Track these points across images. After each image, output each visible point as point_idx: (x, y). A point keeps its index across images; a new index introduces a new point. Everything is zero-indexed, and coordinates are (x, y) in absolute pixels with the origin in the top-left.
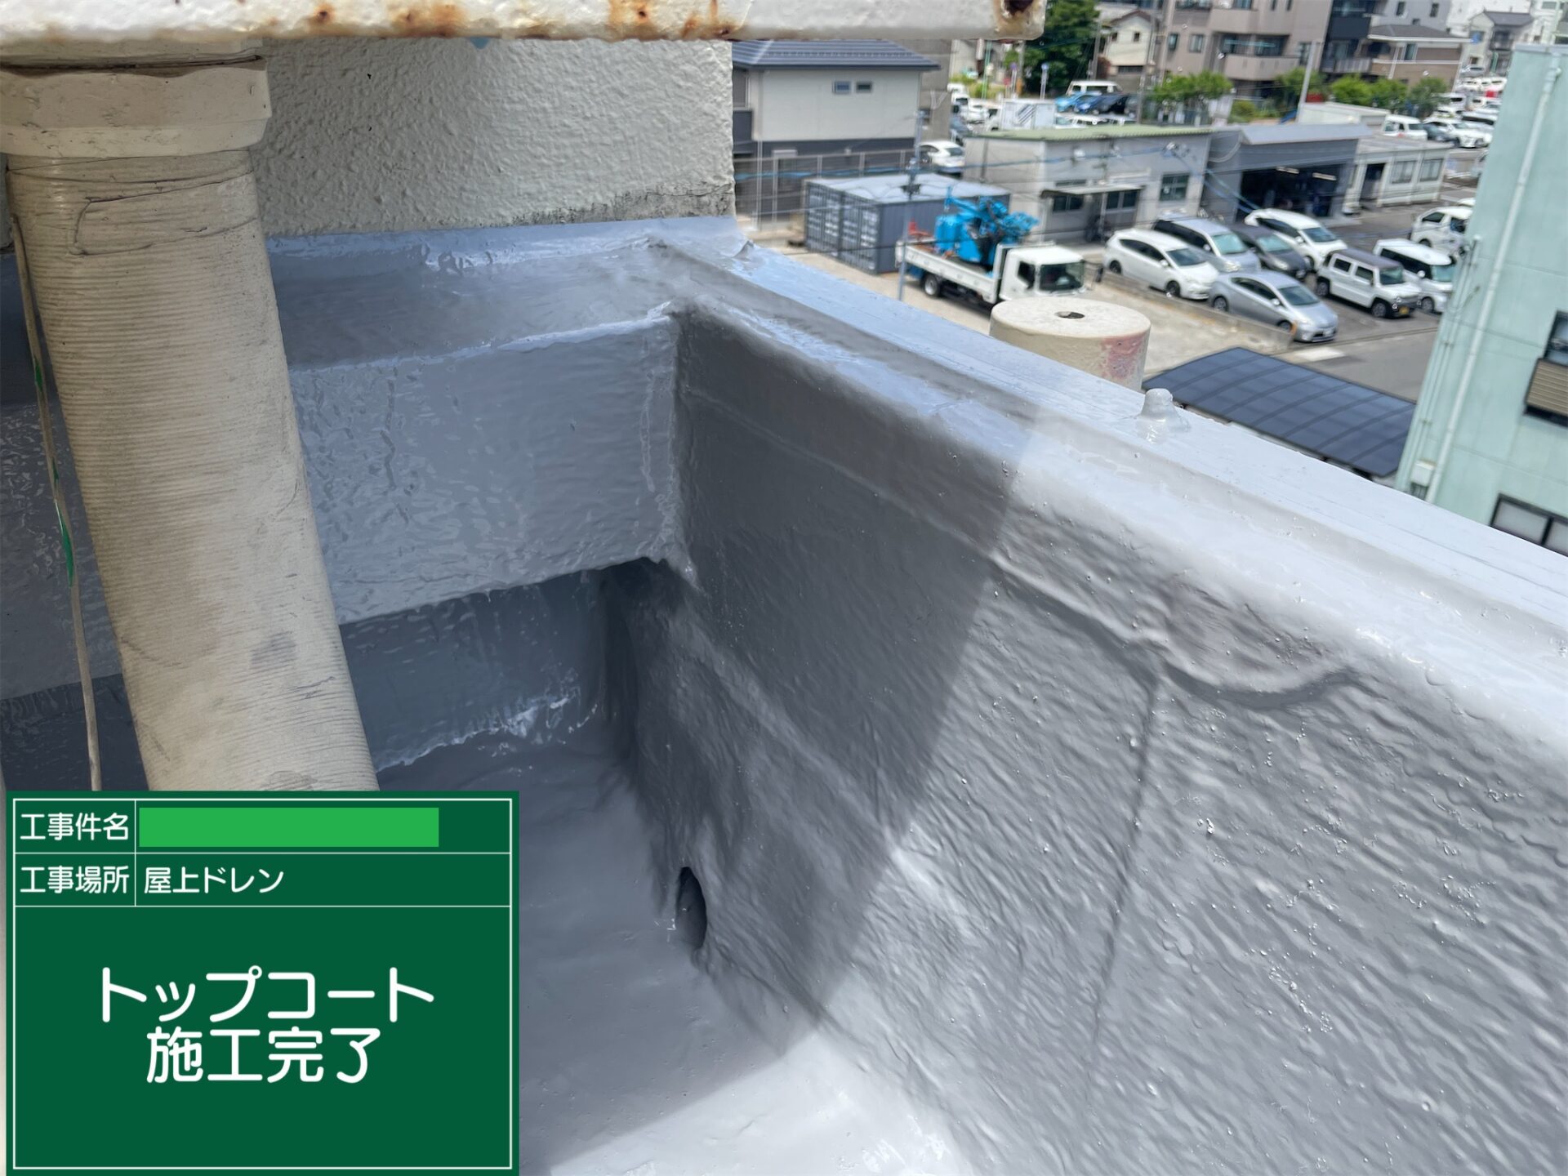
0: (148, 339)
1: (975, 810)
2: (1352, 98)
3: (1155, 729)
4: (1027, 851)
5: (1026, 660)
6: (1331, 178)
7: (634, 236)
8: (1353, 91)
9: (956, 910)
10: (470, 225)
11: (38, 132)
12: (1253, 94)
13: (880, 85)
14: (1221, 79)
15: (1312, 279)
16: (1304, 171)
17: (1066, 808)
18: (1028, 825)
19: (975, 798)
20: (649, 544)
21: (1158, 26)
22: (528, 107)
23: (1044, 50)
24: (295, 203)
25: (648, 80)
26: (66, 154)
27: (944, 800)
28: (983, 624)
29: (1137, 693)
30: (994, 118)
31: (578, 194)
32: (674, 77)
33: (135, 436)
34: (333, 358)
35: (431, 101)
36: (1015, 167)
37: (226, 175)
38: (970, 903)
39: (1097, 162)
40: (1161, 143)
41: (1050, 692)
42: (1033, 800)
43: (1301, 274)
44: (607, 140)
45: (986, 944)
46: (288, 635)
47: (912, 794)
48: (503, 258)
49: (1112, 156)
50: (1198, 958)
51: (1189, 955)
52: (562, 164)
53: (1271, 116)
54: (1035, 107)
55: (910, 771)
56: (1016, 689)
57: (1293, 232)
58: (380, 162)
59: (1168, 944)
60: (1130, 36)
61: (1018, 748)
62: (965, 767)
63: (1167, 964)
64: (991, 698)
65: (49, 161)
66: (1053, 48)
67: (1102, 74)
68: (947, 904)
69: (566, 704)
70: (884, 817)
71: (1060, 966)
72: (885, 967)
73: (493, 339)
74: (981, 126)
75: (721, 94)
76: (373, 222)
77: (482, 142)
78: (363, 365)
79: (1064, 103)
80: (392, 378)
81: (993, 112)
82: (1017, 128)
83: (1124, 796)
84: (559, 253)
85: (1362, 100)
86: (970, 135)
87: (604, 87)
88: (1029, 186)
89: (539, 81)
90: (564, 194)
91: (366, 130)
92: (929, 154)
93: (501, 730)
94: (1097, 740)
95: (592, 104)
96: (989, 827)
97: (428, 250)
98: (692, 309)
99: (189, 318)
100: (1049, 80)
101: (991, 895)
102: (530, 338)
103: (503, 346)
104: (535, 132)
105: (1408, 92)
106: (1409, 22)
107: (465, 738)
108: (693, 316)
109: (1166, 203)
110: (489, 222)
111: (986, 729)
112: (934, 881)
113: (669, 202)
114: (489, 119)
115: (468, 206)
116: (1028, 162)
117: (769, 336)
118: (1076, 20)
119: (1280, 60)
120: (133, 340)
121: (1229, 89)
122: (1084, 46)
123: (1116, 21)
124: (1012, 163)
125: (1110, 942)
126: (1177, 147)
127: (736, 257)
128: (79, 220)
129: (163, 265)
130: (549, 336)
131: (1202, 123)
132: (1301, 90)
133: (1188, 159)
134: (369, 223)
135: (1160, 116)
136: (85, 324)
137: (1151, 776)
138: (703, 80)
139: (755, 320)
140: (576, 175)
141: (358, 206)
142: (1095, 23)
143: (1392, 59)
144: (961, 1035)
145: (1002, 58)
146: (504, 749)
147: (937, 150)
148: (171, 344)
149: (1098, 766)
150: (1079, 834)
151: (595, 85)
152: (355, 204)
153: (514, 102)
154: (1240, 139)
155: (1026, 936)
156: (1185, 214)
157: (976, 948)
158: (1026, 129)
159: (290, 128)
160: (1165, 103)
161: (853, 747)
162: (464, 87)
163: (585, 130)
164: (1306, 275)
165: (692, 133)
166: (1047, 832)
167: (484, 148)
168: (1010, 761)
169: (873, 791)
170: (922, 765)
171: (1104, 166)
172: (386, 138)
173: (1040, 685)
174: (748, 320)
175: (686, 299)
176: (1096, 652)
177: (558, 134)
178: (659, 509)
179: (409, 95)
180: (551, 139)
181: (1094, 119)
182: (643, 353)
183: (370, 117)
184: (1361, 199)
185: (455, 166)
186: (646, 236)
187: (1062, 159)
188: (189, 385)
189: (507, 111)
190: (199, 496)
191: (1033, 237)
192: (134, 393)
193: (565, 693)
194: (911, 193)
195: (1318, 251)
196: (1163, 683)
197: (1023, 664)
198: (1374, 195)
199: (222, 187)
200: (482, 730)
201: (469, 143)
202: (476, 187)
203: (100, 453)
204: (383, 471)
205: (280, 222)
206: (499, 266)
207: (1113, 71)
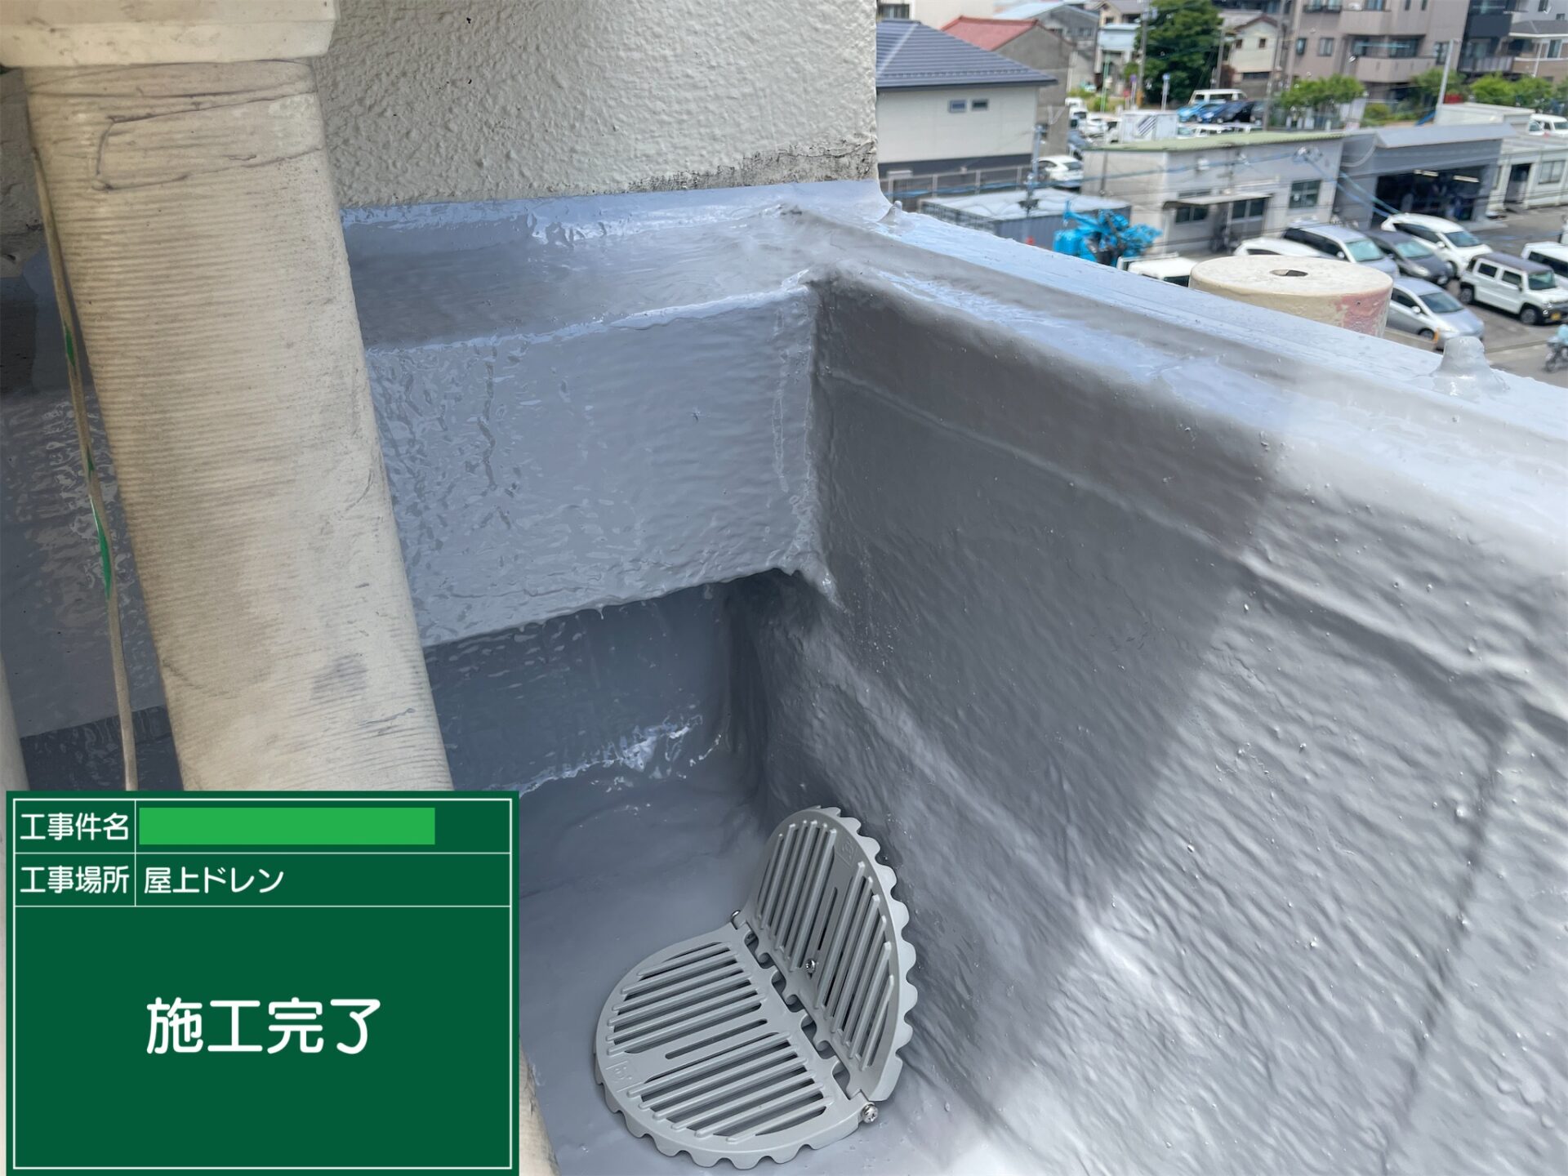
0: (186, 294)
1: (1205, 884)
2: (1494, 98)
3: (1500, 794)
4: (1284, 945)
5: (1289, 695)
6: (1475, 180)
7: (764, 203)
8: (1495, 90)
9: (1176, 1009)
10: (582, 193)
11: (46, 33)
12: (1387, 97)
13: (996, 101)
14: (1352, 82)
15: (1454, 285)
16: (1443, 173)
17: (1346, 892)
18: (1287, 911)
19: (1208, 871)
20: (782, 553)
21: (1285, 30)
22: (646, 54)
23: (1164, 59)
24: (387, 168)
25: (781, 22)
26: (82, 61)
27: (1161, 870)
28: (1224, 647)
29: (1471, 744)
30: (1114, 131)
31: (702, 156)
32: (811, 20)
33: (173, 415)
34: (423, 337)
35: (538, 48)
36: (1135, 177)
37: (279, 92)
38: (1197, 1003)
39: (1222, 170)
40: (1291, 150)
41: (1327, 739)
42: (1295, 879)
43: (1442, 280)
44: (735, 93)
45: (1218, 1055)
46: (358, 658)
47: (1115, 859)
48: (617, 229)
49: (1238, 163)
50: (1551, 1107)
51: (1538, 1103)
52: (683, 121)
53: (1406, 119)
54: (1156, 118)
55: (1113, 831)
56: (1273, 734)
57: (1433, 237)
58: (480, 120)
59: (1505, 1086)
60: (1256, 43)
61: (1274, 810)
62: (1193, 830)
63: (1503, 1113)
64: (1234, 744)
65: (64, 73)
66: (1175, 57)
67: (1226, 82)
68: (1164, 1000)
69: (687, 734)
70: (1076, 886)
71: (1330, 1097)
72: (1077, 1070)
73: (607, 314)
74: (1099, 139)
75: (863, 38)
76: (474, 189)
77: (595, 96)
78: (457, 345)
79: (1186, 113)
80: (491, 359)
81: (1112, 125)
82: (1137, 140)
83: (1441, 882)
84: (680, 223)
85: (1505, 99)
86: (1089, 149)
87: (732, 31)
88: (1151, 197)
89: (659, 25)
90: (686, 155)
91: (465, 83)
92: (1047, 169)
93: (617, 763)
94: (1400, 805)
95: (718, 50)
96: (1227, 909)
97: (535, 220)
98: (834, 275)
99: (237, 268)
100: (1171, 91)
101: (1226, 994)
102: (650, 312)
103: (618, 322)
104: (654, 84)
105: (1553, 90)
106: (1553, 17)
107: (576, 771)
108: (835, 283)
109: (1296, 211)
110: (604, 188)
111: (1227, 785)
112: (1145, 971)
113: (803, 164)
114: (602, 69)
115: (580, 170)
116: (1151, 172)
117: (928, 299)
118: (1198, 29)
119: (1415, 61)
120: (169, 296)
121: (1361, 93)
122: (1207, 54)
123: (1240, 28)
124: (1134, 174)
125: (1411, 1074)
126: (1309, 152)
127: (880, 221)
128: (100, 146)
129: (204, 201)
130: (670, 310)
131: (1332, 128)
132: (1438, 91)
133: (1321, 163)
134: (470, 190)
135: (1289, 122)
136: (112, 276)
137: (1490, 858)
138: (843, 21)
139: (910, 283)
140: (700, 134)
141: (457, 171)
142: (1220, 31)
143: (1535, 56)
144: (1179, 1164)
145: (1121, 71)
146: (620, 784)
147: (1054, 165)
148: (214, 300)
149: (1400, 841)
150: (1367, 930)
151: (721, 29)
152: (453, 168)
153: (630, 50)
154: (1375, 142)
155: (1279, 1053)
156: (1316, 221)
157: (1205, 1060)
158: (1147, 141)
159: (380, 80)
160: (1293, 109)
161: (1035, 797)
162: (574, 32)
163: (711, 81)
164: (1448, 281)
165: (830, 84)
166: (1317, 923)
167: (597, 103)
168: (1260, 825)
169: (1061, 853)
170: (1129, 824)
171: (1230, 175)
172: (488, 91)
173: (1310, 729)
174: (901, 284)
175: (826, 265)
176: (1403, 685)
177: (679, 85)
178: (794, 512)
179: (513, 41)
180: (673, 92)
181: (1218, 128)
182: (776, 330)
183: (469, 67)
184: (1506, 202)
185: (565, 124)
186: (778, 202)
187: (1186, 169)
188: (236, 352)
189: (622, 59)
190: (249, 487)
191: (1155, 249)
192: (171, 361)
193: (685, 722)
194: (1029, 208)
195: (1461, 256)
196: (1516, 731)
197: (1284, 700)
198: (1520, 197)
199: (274, 107)
200: (595, 762)
201: (580, 97)
202: (588, 148)
203: (135, 436)
204: (482, 467)
205: (372, 190)
206: (614, 237)
207: (1237, 78)
